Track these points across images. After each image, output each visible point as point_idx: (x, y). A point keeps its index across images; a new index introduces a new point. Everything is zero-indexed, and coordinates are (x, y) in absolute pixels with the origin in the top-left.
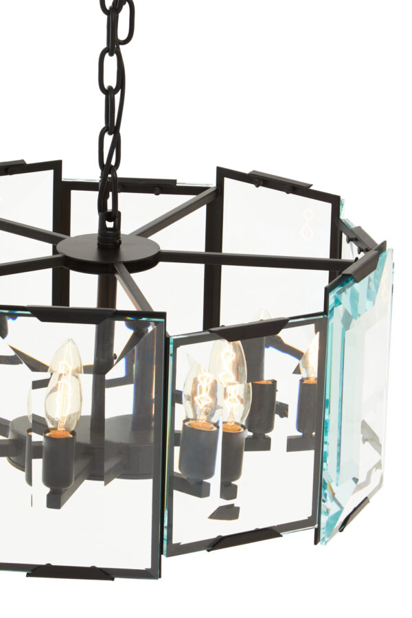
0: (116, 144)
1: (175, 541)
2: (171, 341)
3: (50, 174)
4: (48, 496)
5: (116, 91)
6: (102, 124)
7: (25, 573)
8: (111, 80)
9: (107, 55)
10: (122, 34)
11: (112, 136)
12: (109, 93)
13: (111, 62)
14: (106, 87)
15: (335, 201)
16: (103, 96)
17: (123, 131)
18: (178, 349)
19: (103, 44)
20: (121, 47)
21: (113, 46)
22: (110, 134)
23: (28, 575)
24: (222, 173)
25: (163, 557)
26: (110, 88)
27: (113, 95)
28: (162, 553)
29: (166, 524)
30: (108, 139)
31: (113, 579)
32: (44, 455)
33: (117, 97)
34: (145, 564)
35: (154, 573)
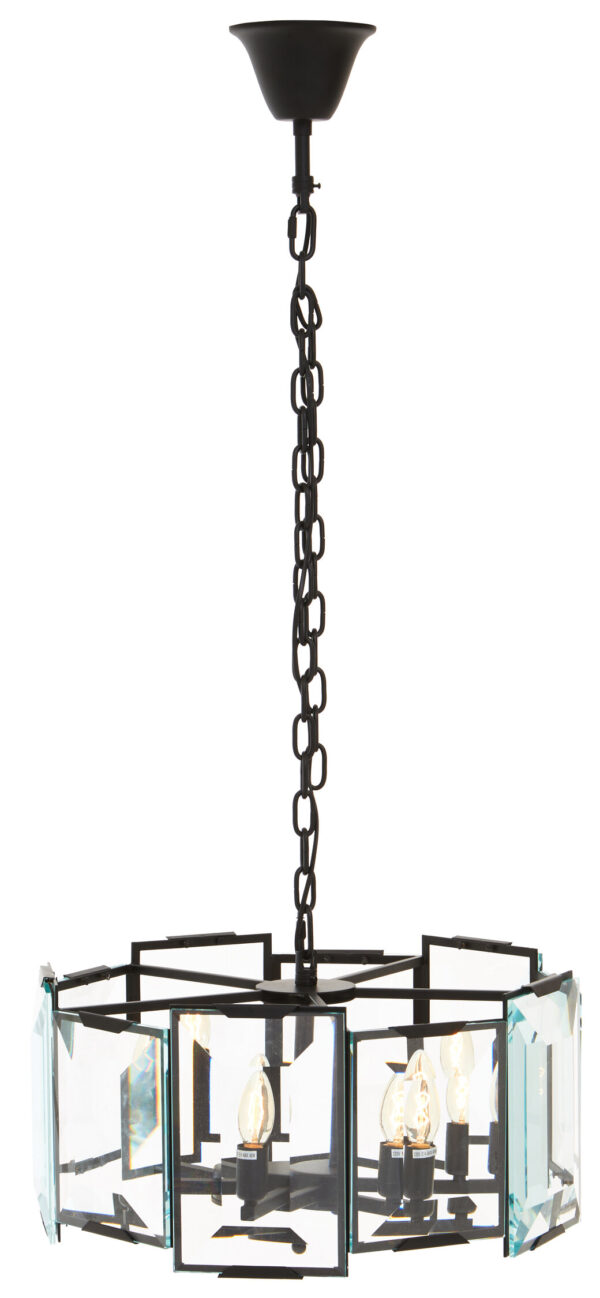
0: (311, 882)
1: (360, 1240)
2: (352, 1037)
3: (260, 946)
4: (242, 1208)
5: (310, 833)
6: (298, 864)
7: (217, 1274)
8: (305, 822)
9: (301, 798)
10: (315, 780)
11: (306, 876)
12: (303, 835)
13: (304, 805)
14: (300, 829)
15: (532, 954)
16: (298, 838)
17: (317, 871)
18: (359, 1044)
19: (297, 788)
20: (315, 792)
21: (307, 790)
22: (305, 874)
23: (220, 1276)
24: (428, 941)
25: (350, 1254)
26: (304, 830)
27: (308, 836)
28: (348, 1251)
29: (351, 1232)
30: (303, 879)
31: (301, 1278)
32: (237, 1191)
33: (311, 838)
34: (333, 1262)
35: (341, 1271)
